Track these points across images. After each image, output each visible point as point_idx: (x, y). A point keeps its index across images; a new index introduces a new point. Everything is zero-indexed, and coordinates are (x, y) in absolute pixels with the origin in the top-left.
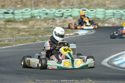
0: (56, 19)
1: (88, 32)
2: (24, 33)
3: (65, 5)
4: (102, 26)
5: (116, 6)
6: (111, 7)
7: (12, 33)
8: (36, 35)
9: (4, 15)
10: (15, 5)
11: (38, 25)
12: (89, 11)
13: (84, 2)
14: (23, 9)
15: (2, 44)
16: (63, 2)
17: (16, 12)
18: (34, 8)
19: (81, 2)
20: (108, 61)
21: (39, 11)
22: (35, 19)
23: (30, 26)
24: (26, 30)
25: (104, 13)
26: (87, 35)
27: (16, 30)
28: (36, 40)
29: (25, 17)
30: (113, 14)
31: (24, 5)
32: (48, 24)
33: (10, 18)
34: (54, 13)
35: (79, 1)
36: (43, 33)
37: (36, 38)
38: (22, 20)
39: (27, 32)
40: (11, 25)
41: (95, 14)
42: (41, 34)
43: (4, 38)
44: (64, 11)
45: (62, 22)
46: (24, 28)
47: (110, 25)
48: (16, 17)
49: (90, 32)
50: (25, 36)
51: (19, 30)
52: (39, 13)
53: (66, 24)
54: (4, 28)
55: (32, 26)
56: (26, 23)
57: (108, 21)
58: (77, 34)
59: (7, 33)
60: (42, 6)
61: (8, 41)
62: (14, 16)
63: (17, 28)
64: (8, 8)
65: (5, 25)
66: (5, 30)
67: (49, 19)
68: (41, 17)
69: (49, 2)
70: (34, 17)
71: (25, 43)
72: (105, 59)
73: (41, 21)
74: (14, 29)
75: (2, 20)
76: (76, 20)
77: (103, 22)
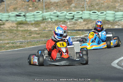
0: (67, 21)
2: (35, 36)
3: (75, 7)
4: (112, 28)
6: (121, 9)
8: (47, 37)
9: (16, 18)
10: (26, 8)
11: (49, 27)
12: (99, 13)
13: (94, 4)
14: (34, 12)
15: (14, 46)
16: (73, 5)
17: (27, 14)
18: (45, 11)
19: (91, 4)
22: (47, 22)
23: (41, 28)
24: (38, 32)
25: (114, 15)
27: (28, 33)
29: (36, 19)
30: (122, 16)
31: (36, 8)
33: (22, 21)
34: (65, 16)
35: (89, 4)
38: (33, 22)
39: (39, 34)
40: (23, 27)
41: (105, 16)
43: (15, 40)
44: (75, 13)
45: (73, 24)
46: (35, 30)
47: (120, 27)
48: (27, 20)
50: (37, 39)
51: (30, 33)
52: (51, 15)
53: (77, 26)
54: (16, 30)
55: (44, 28)
56: (37, 25)
57: (118, 23)
58: (87, 36)
59: (19, 36)
60: (54, 9)
61: (20, 43)
62: (26, 18)
63: (29, 30)
64: (20, 11)
65: (17, 27)
66: (17, 32)
68: (52, 19)
70: (46, 19)
71: (36, 45)
72: (115, 60)
73: (52, 23)
74: (26, 31)
75: (14, 22)
76: (87, 23)
77: (113, 24)
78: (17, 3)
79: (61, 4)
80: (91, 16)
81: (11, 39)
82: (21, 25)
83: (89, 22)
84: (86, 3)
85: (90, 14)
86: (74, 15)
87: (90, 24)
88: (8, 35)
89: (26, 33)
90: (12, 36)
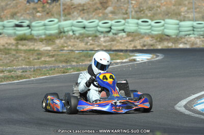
0: (100, 36)
1: (152, 58)
2: (47, 59)
3: (113, 13)
4: (174, 47)
5: (197, 15)
6: (189, 17)
8: (67, 61)
9: (15, 29)
11: (69, 45)
12: (153, 23)
13: (145, 8)
14: (45, 19)
15: (12, 76)
16: (110, 9)
17: (34, 24)
18: (63, 18)
19: (139, 8)
20: (186, 104)
21: (72, 23)
22: (66, 36)
23: (57, 47)
24: (51, 54)
25: (178, 26)
26: (150, 62)
28: (68, 69)
29: (48, 32)
30: (191, 28)
31: (48, 13)
32: (87, 43)
33: (25, 34)
34: (96, 27)
35: (136, 8)
36: (78, 59)
37: (67, 66)
38: (43, 37)
39: (53, 56)
40: (26, 45)
41: (163, 28)
42: (76, 60)
43: (14, 66)
44: (113, 22)
45: (109, 41)
46: (47, 50)
47: (188, 46)
48: (33, 32)
49: (155, 57)
50: (49, 64)
51: (38, 54)
52: (72, 25)
53: (116, 44)
54: (14, 50)
55: (61, 47)
56: (50, 42)
57: (183, 40)
58: (134, 60)
59: (20, 59)
60: (77, 15)
61: (22, 71)
62: (32, 30)
63: (36, 50)
64: (22, 18)
65: (17, 44)
66: (17, 53)
67: (88, 36)
68: (75, 33)
69: (89, 9)
70: (64, 32)
71: (49, 74)
72: (181, 100)
73: (74, 38)
74: (32, 52)
75: (12, 36)
76: (132, 38)
77: (176, 41)
78: (16, 6)
79: (89, 7)
80: (139, 28)
81: (6, 65)
82: (24, 42)
83: (137, 38)
84: (131, 6)
85: (137, 24)
86: (111, 26)
87: (139, 41)
88: (2, 57)
89: (33, 55)
90: (9, 60)
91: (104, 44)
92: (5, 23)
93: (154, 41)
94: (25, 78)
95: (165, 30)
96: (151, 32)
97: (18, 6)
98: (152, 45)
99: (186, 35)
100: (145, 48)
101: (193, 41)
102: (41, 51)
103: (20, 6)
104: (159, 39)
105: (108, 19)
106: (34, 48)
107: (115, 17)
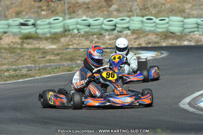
0: (105, 34)
1: (157, 55)
2: (52, 58)
3: (118, 10)
4: (178, 44)
5: (201, 12)
6: (193, 14)
7: (34, 57)
8: (72, 59)
9: (20, 28)
10: (37, 12)
11: (75, 44)
12: (157, 21)
13: (149, 5)
14: (50, 18)
15: (17, 75)
16: (114, 7)
17: (39, 22)
18: (68, 16)
19: (144, 6)
20: (190, 102)
21: (77, 22)
22: (71, 34)
23: (62, 46)
24: (56, 52)
25: (182, 23)
26: (154, 60)
27: (40, 53)
28: (73, 68)
29: (53, 31)
30: (196, 25)
31: (53, 12)
32: (91, 42)
33: (30, 33)
34: (101, 25)
37: (72, 65)
38: (48, 35)
39: (58, 55)
40: (31, 44)
41: (168, 25)
42: (81, 58)
43: (19, 64)
44: (118, 20)
45: (114, 39)
46: (52, 49)
47: (192, 44)
48: (39, 31)
49: (159, 54)
50: (54, 63)
51: (44, 53)
52: (77, 24)
54: (20, 49)
55: (66, 46)
56: (55, 41)
57: (188, 37)
58: (139, 58)
59: (25, 58)
60: (82, 13)
61: (27, 70)
62: (37, 29)
63: (42, 49)
64: (27, 16)
65: (22, 43)
66: (22, 52)
67: (93, 34)
68: (80, 31)
69: (93, 7)
70: (69, 30)
71: (54, 73)
72: (185, 97)
73: (79, 36)
74: (37, 50)
75: (17, 35)
76: (137, 36)
77: (181, 38)
78: (21, 4)
79: (94, 5)
80: (144, 26)
81: (11, 64)
82: (29, 41)
83: (142, 35)
84: (136, 4)
85: (142, 21)
86: (116, 23)
87: (143, 38)
88: (7, 56)
89: (38, 53)
90: (14, 58)
91: (109, 42)
92: (10, 21)
93: (159, 38)
94: (30, 76)
95: (170, 27)
96: (155, 30)
97: (23, 4)
98: (156, 43)
99: (191, 32)
100: (149, 46)
101: (197, 38)
102: (46, 50)
103: (25, 5)
104: (163, 37)
105: (112, 17)
106: (39, 47)
107: (120, 15)
